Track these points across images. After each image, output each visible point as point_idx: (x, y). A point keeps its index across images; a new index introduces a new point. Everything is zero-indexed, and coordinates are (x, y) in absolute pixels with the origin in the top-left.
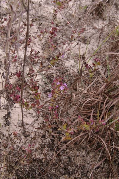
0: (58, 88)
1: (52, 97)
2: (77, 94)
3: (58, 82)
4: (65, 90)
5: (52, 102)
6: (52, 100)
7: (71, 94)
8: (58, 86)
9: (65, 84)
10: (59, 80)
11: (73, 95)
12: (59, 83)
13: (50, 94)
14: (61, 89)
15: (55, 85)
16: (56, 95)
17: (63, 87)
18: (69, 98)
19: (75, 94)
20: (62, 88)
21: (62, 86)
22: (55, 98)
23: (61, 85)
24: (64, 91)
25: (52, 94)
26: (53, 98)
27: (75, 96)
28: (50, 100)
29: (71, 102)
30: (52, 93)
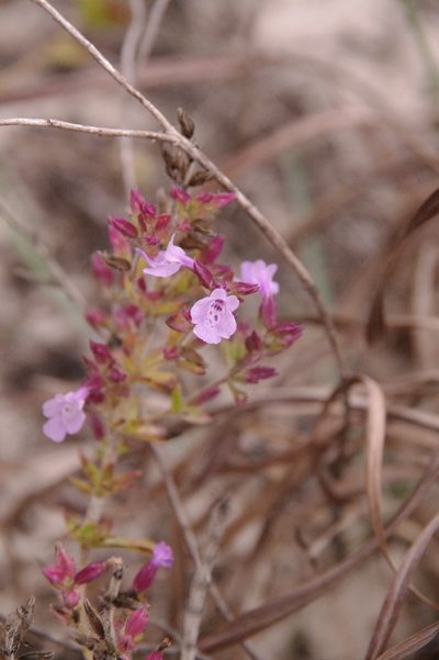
0: (171, 320)
1: (97, 430)
2: (415, 399)
3: (163, 247)
4: (253, 343)
5: (97, 506)
6: (98, 476)
7: (333, 398)
8: (161, 294)
9: (259, 274)
10: (179, 216)
11: (363, 413)
12: (175, 255)
13: (66, 404)
14: (198, 332)
15: (131, 288)
16: (144, 410)
17: (232, 302)
18: (318, 449)
19: (393, 397)
20: (213, 322)
21: (219, 293)
22: (140, 453)
23: (202, 279)
24: (240, 363)
25: (94, 398)
26: (110, 451)
27: (391, 418)
28: (65, 481)
29: (338, 504)
30: (97, 381)
